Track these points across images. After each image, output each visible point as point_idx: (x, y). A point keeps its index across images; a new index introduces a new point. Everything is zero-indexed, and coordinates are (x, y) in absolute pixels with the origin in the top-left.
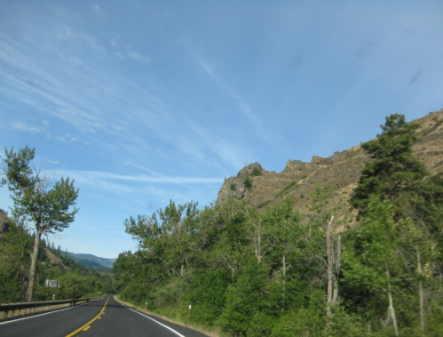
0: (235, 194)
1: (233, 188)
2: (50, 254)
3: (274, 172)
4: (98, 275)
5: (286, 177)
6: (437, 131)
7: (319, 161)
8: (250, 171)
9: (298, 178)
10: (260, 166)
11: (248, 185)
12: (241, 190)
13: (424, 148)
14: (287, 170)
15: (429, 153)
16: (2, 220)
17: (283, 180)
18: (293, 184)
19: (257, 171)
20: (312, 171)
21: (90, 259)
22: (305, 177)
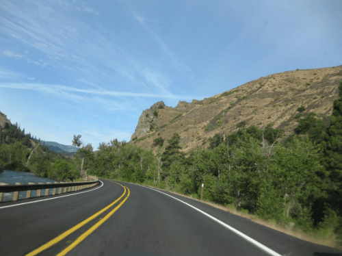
0: (148, 119)
1: (147, 116)
2: (33, 143)
3: (171, 107)
4: (64, 158)
5: (178, 111)
6: (257, 93)
7: (196, 102)
8: (158, 106)
9: (183, 112)
10: (163, 103)
11: (156, 114)
12: (152, 117)
13: (247, 103)
14: (178, 106)
15: (248, 107)
16: (4, 121)
17: (175, 112)
18: (180, 115)
19: (161, 106)
20: (191, 108)
21: (55, 146)
22: (187, 112)
